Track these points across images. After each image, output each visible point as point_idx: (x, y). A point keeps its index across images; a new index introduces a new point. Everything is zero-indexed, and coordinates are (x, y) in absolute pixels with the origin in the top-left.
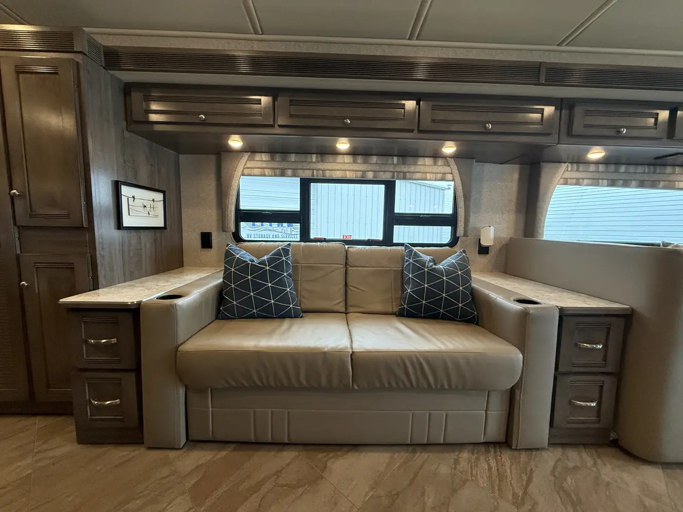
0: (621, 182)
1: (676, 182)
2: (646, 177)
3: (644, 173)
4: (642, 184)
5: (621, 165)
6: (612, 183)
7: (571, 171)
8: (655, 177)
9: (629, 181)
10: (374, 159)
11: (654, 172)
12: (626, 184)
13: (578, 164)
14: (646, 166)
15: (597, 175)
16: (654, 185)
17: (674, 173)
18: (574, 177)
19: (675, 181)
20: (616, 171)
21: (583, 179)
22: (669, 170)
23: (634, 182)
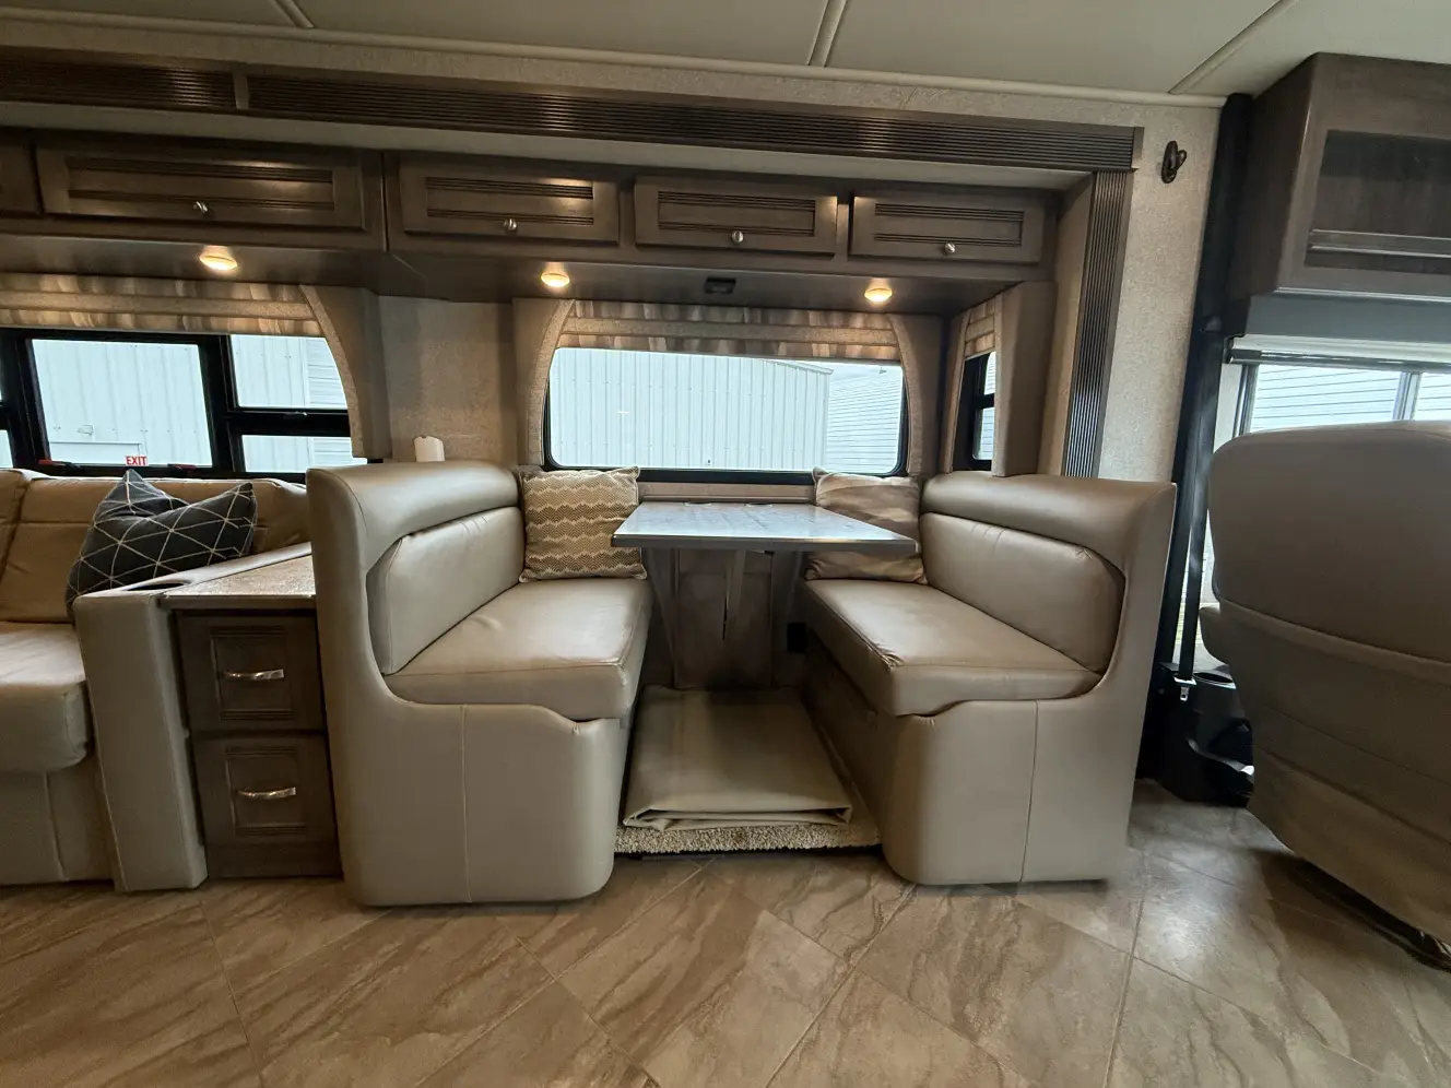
0: (696, 343)
1: (814, 345)
2: (746, 333)
3: (743, 323)
4: (741, 348)
5: (690, 307)
6: (677, 345)
8: (766, 333)
9: (714, 342)
10: (130, 285)
11: (765, 322)
12: (707, 347)
13: (597, 303)
14: (746, 310)
15: (639, 328)
16: (766, 350)
17: (806, 325)
18: (591, 331)
19: (811, 342)
20: (683, 319)
21: (613, 335)
22: (795, 317)
23: (723, 344)
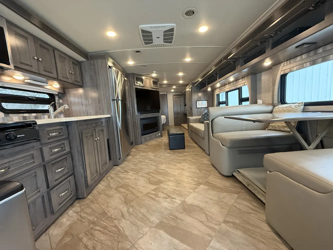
7: (287, 65)
13: (290, 60)
18: (288, 68)
21: (294, 67)
